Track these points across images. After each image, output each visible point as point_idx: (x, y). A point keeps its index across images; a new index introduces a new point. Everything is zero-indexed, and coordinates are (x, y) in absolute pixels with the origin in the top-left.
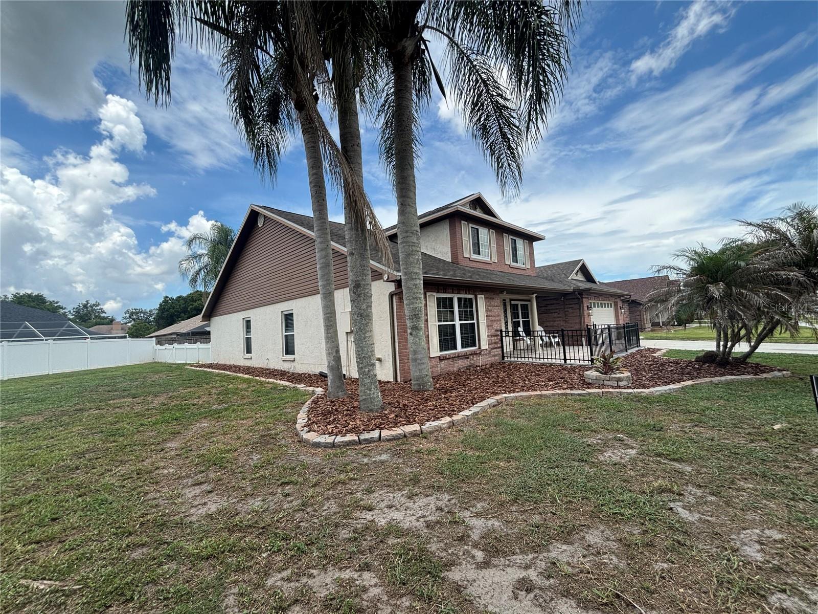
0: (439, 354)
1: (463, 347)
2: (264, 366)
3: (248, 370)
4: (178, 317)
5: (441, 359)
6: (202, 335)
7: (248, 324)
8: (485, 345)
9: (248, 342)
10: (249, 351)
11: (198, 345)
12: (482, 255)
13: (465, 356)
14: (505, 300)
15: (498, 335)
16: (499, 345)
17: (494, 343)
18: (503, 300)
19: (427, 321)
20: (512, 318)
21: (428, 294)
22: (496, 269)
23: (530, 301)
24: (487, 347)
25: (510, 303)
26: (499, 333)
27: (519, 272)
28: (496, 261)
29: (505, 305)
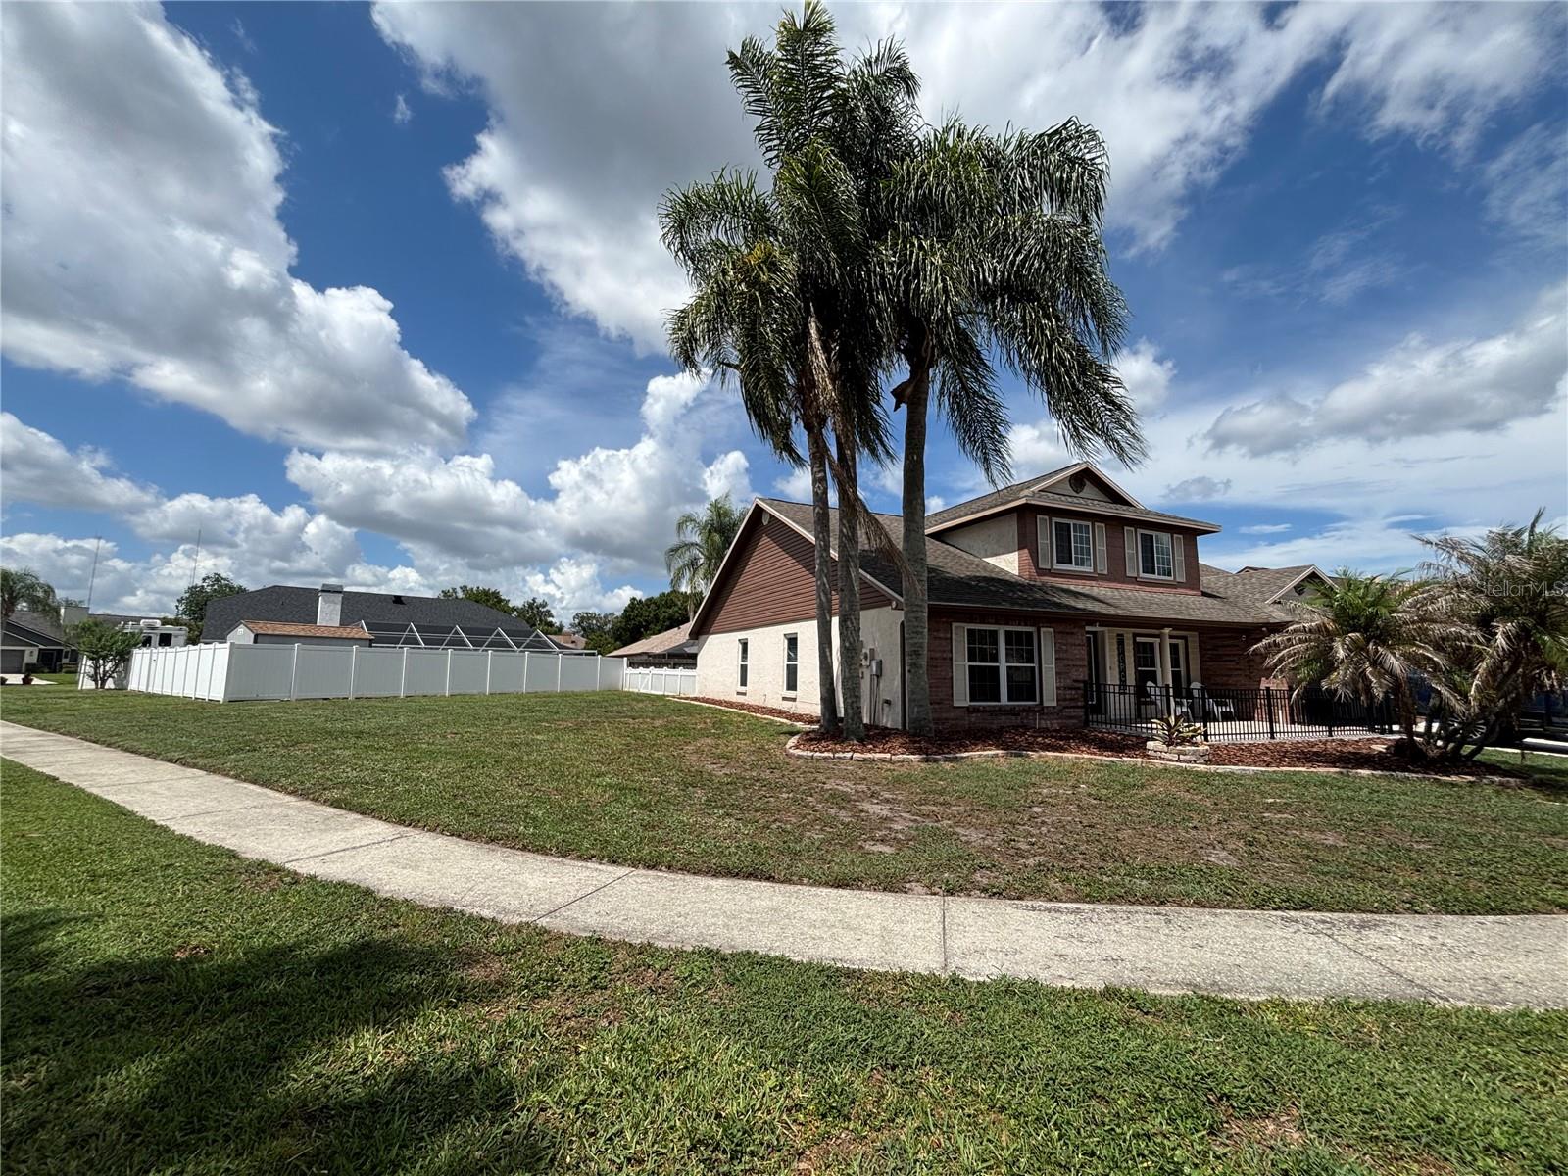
0: (967, 703)
1: (1010, 699)
2: (761, 704)
3: (741, 706)
4: (647, 628)
5: (970, 710)
6: (684, 658)
7: (745, 645)
8: (1050, 699)
9: (744, 669)
10: (744, 683)
11: (680, 671)
12: (1077, 564)
13: (1011, 712)
14: (1122, 635)
15: (1079, 688)
16: (1080, 704)
17: (1071, 699)
18: (1118, 635)
19: (951, 659)
20: (1137, 664)
21: (954, 625)
22: (1106, 584)
23: (1185, 638)
24: (1055, 704)
25: (1134, 640)
26: (1082, 685)
27: (1155, 589)
28: (1106, 572)
29: (1121, 643)
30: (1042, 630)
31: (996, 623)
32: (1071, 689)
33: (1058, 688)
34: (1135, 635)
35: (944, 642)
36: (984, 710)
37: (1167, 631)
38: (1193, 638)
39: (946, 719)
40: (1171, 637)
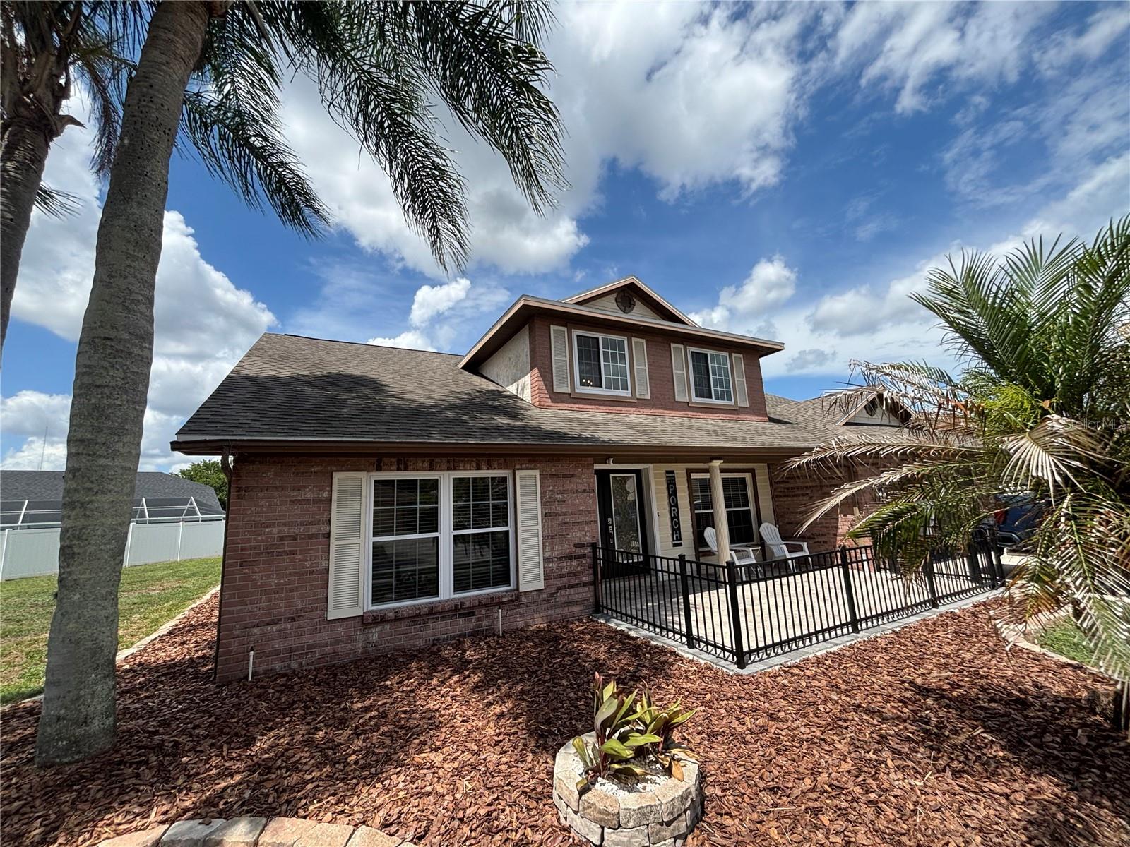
0: (362, 610)
1: (457, 589)
5: (367, 622)
8: (533, 580)
12: (608, 387)
13: (459, 610)
14: (673, 472)
15: (584, 556)
16: (585, 579)
17: (569, 575)
18: (667, 472)
19: (328, 535)
20: (694, 507)
21: (337, 476)
22: (648, 411)
23: (752, 471)
24: (541, 586)
25: (689, 476)
26: (588, 551)
27: (714, 416)
28: (648, 397)
29: (671, 482)
30: (518, 473)
31: (431, 468)
32: (569, 558)
33: (547, 560)
34: (689, 471)
35: (313, 509)
36: (398, 618)
37: (717, 464)
38: (762, 470)
39: (310, 647)
40: (722, 471)
